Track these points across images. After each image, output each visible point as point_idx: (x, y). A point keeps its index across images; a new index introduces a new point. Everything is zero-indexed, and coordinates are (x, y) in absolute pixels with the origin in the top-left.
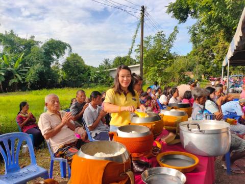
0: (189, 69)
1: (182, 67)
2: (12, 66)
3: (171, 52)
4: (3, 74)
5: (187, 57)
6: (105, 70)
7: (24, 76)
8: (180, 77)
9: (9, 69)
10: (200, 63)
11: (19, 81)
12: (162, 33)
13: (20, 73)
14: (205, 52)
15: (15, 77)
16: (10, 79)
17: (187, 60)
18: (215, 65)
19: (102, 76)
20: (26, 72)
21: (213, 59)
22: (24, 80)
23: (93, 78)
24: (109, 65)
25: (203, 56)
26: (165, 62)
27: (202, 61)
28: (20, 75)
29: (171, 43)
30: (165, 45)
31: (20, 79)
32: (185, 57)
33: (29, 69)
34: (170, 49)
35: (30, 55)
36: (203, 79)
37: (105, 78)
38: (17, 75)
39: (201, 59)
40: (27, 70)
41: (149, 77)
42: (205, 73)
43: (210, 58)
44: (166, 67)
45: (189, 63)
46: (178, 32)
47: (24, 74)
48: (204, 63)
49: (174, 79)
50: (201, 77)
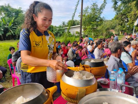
0: (112, 28)
1: (108, 26)
2: (8, 25)
3: (101, 17)
4: (2, 29)
5: (111, 21)
6: (62, 28)
7: (14, 31)
8: (107, 32)
9: (6, 27)
10: (119, 24)
11: (12, 34)
12: (96, 4)
13: (13, 29)
14: (123, 17)
15: (10, 32)
16: (7, 33)
17: (111, 22)
18: (128, 26)
19: (60, 32)
20: (15, 29)
21: (128, 22)
22: (14, 33)
23: (54, 33)
24: (65, 25)
25: (121, 20)
26: (97, 23)
27: (120, 23)
28: (12, 30)
29: (101, 10)
30: (97, 12)
31: (13, 33)
32: (110, 21)
33: (17, 27)
34: (101, 15)
35: (18, 18)
36: (120, 34)
37: (61, 33)
38: (11, 30)
39: (120, 22)
40: (16, 27)
41: (86, 32)
42: (122, 31)
43: (126, 21)
44: (97, 26)
45: (113, 25)
46: (106, 3)
47: (15, 30)
48: (121, 25)
49: (103, 34)
50: (119, 33)
